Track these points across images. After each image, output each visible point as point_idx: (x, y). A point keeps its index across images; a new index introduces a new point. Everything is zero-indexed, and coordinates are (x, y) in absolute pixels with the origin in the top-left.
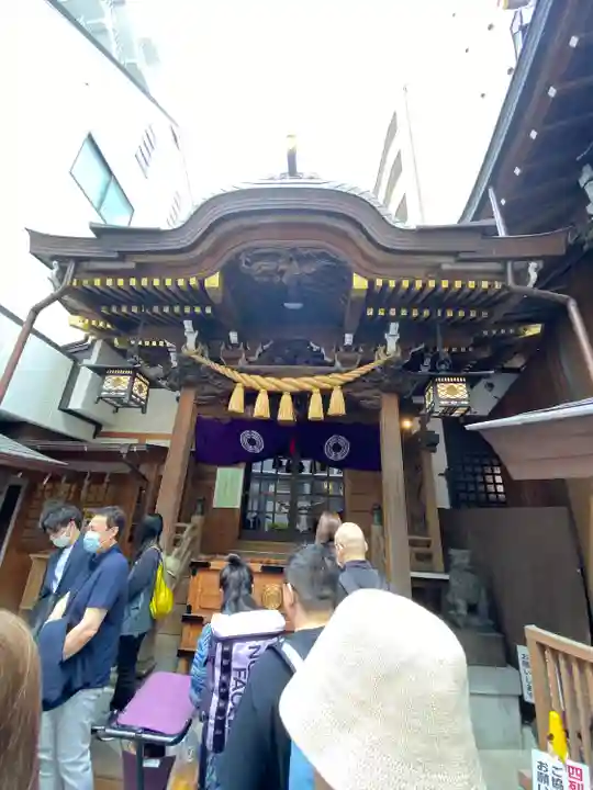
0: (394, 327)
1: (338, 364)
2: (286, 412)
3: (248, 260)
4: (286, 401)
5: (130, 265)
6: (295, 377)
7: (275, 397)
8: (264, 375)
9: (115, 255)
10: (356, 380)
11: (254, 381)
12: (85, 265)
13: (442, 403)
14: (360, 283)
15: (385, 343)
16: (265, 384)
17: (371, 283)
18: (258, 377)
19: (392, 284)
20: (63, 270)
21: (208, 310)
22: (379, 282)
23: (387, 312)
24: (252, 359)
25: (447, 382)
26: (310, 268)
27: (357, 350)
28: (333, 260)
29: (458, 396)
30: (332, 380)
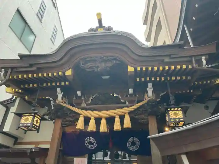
0: (150, 85)
1: (127, 103)
2: (103, 128)
3: (83, 63)
4: (103, 122)
5: (34, 68)
6: (107, 110)
7: (98, 121)
8: (93, 110)
9: (28, 65)
10: (135, 110)
11: (88, 113)
12: (15, 70)
13: (172, 120)
14: (131, 69)
15: (147, 92)
16: (93, 114)
17: (136, 69)
18: (90, 112)
19: (144, 69)
20: (6, 73)
21: (67, 83)
22: (139, 69)
23: (145, 79)
24: (88, 103)
25: (173, 111)
26: (109, 65)
27: (136, 95)
28: (119, 61)
29: (179, 117)
30: (124, 111)
